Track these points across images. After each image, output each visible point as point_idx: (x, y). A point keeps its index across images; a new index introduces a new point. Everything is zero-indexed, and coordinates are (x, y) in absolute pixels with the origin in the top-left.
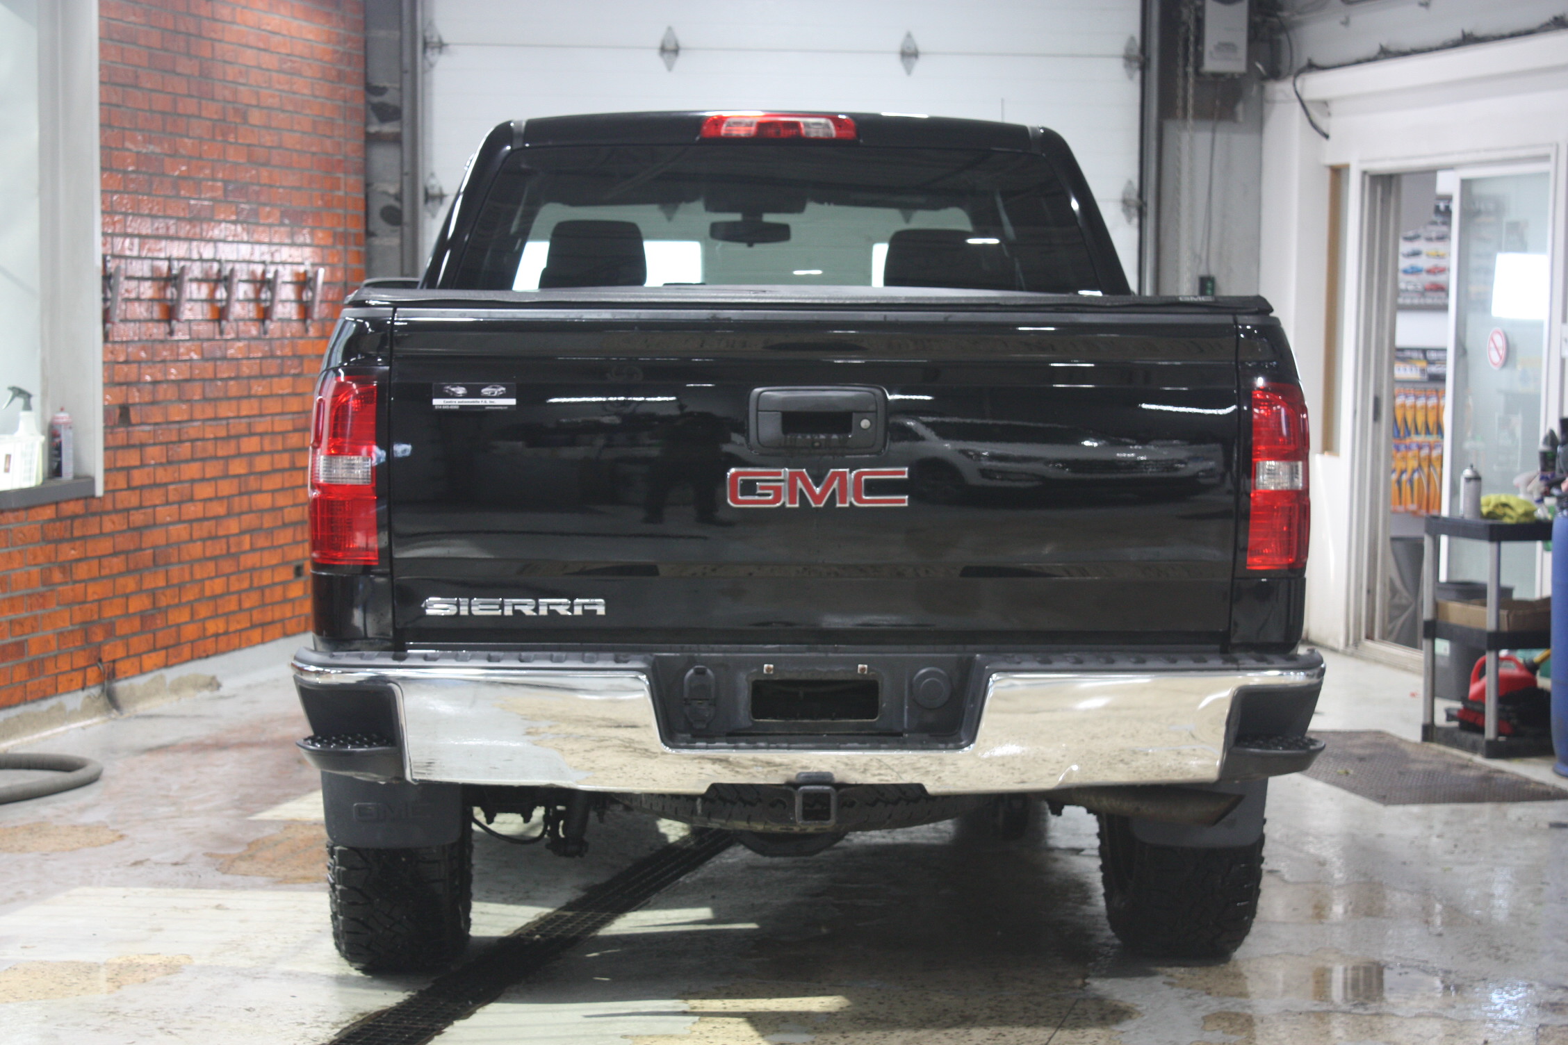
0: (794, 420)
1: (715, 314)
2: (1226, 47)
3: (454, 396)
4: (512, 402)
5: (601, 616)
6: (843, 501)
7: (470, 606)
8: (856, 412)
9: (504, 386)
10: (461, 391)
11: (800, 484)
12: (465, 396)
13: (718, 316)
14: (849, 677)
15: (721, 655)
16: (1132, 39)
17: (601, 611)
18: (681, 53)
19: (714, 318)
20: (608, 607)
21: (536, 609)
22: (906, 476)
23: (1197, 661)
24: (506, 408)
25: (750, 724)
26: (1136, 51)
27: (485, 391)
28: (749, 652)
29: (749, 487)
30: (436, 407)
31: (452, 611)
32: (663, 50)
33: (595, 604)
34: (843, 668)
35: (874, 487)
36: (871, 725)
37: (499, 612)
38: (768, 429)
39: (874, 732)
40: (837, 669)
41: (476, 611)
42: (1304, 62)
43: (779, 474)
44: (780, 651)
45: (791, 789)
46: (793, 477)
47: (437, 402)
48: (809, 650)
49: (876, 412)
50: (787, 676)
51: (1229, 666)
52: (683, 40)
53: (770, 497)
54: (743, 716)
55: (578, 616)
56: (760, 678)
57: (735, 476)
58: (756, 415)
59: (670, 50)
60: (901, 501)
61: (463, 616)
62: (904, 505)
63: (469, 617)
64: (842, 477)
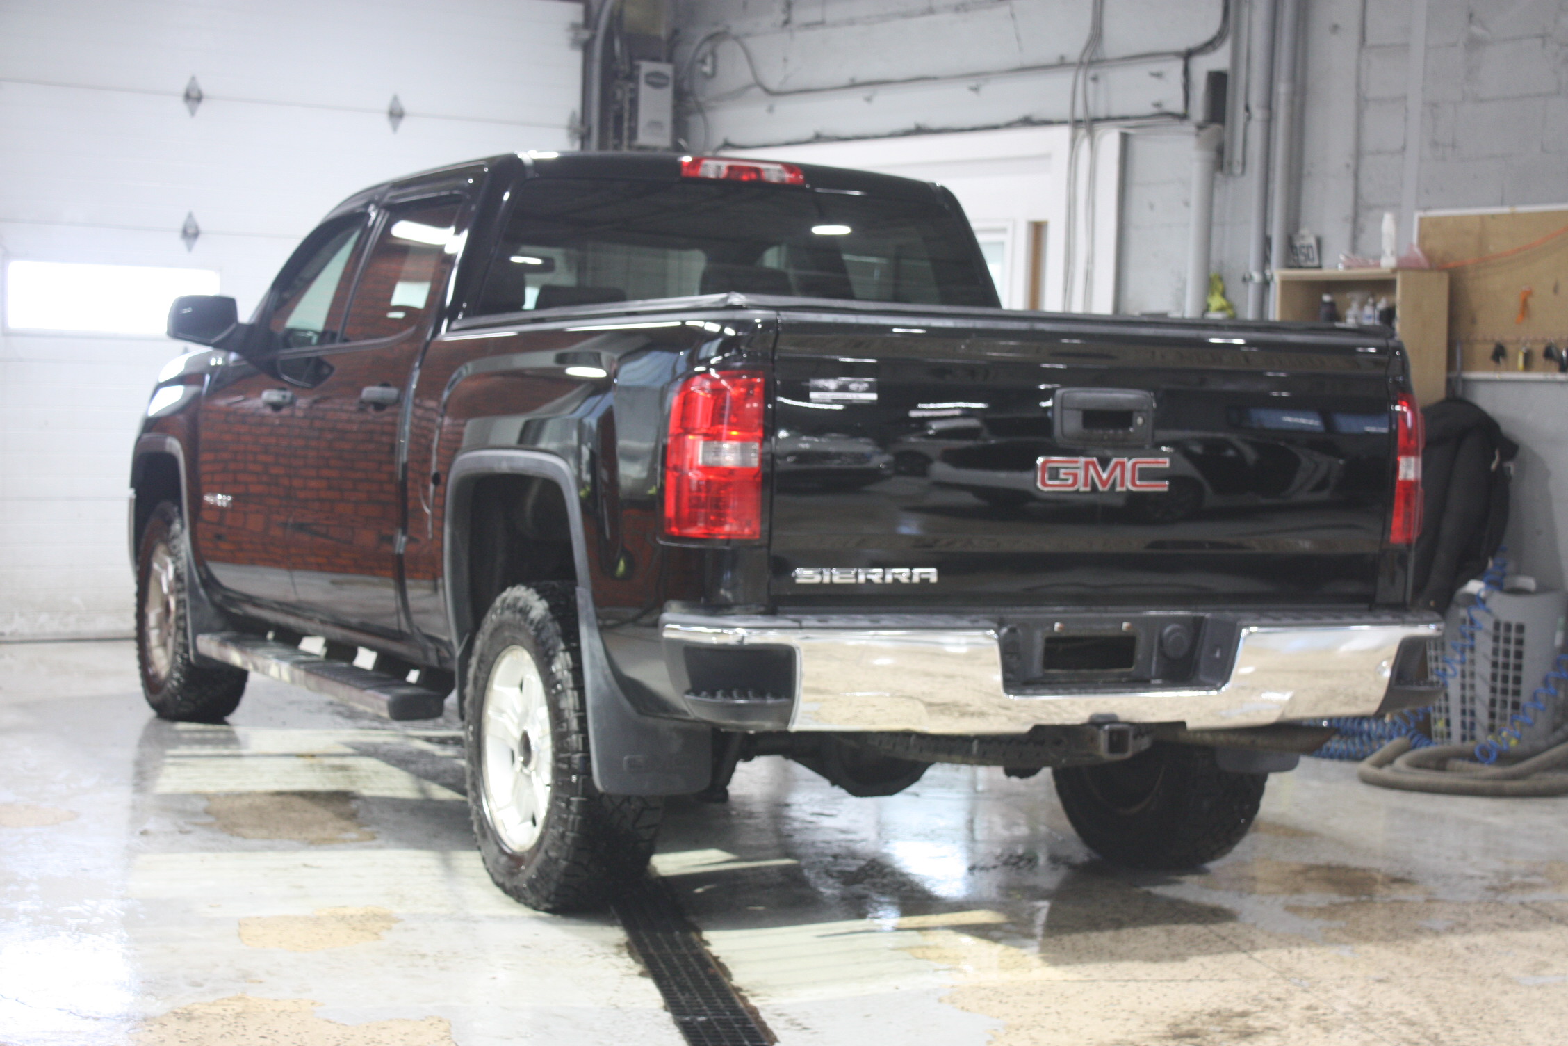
0: (1094, 417)
2: (655, 124)
3: (827, 390)
4: (873, 396)
5: (933, 583)
6: (1122, 486)
7: (831, 575)
8: (1135, 411)
9: (869, 382)
10: (833, 387)
11: (1092, 471)
12: (835, 391)
14: (1116, 633)
15: (1023, 616)
16: (574, 114)
17: (933, 579)
18: (204, 102)
20: (940, 574)
21: (883, 578)
22: (1167, 465)
23: (1337, 618)
24: (868, 402)
25: (1042, 674)
26: (577, 124)
27: (854, 386)
28: (1044, 613)
29: (1054, 473)
31: (817, 579)
32: (188, 97)
33: (928, 573)
34: (1112, 626)
35: (1146, 474)
36: (1130, 673)
37: (853, 581)
38: (1070, 424)
39: (1130, 679)
40: (1108, 627)
41: (836, 580)
42: (719, 141)
43: (1077, 462)
44: (1065, 612)
45: (1095, 729)
46: (1087, 464)
47: (814, 396)
48: (1086, 611)
49: (1147, 411)
50: (1072, 633)
51: (1397, 620)
52: (205, 86)
53: (1070, 482)
54: (1036, 668)
55: (915, 584)
56: (1052, 635)
57: (1044, 463)
58: (1062, 416)
59: (193, 97)
60: (1164, 486)
61: (826, 585)
62: (1166, 489)
63: (832, 584)
64: (1123, 465)
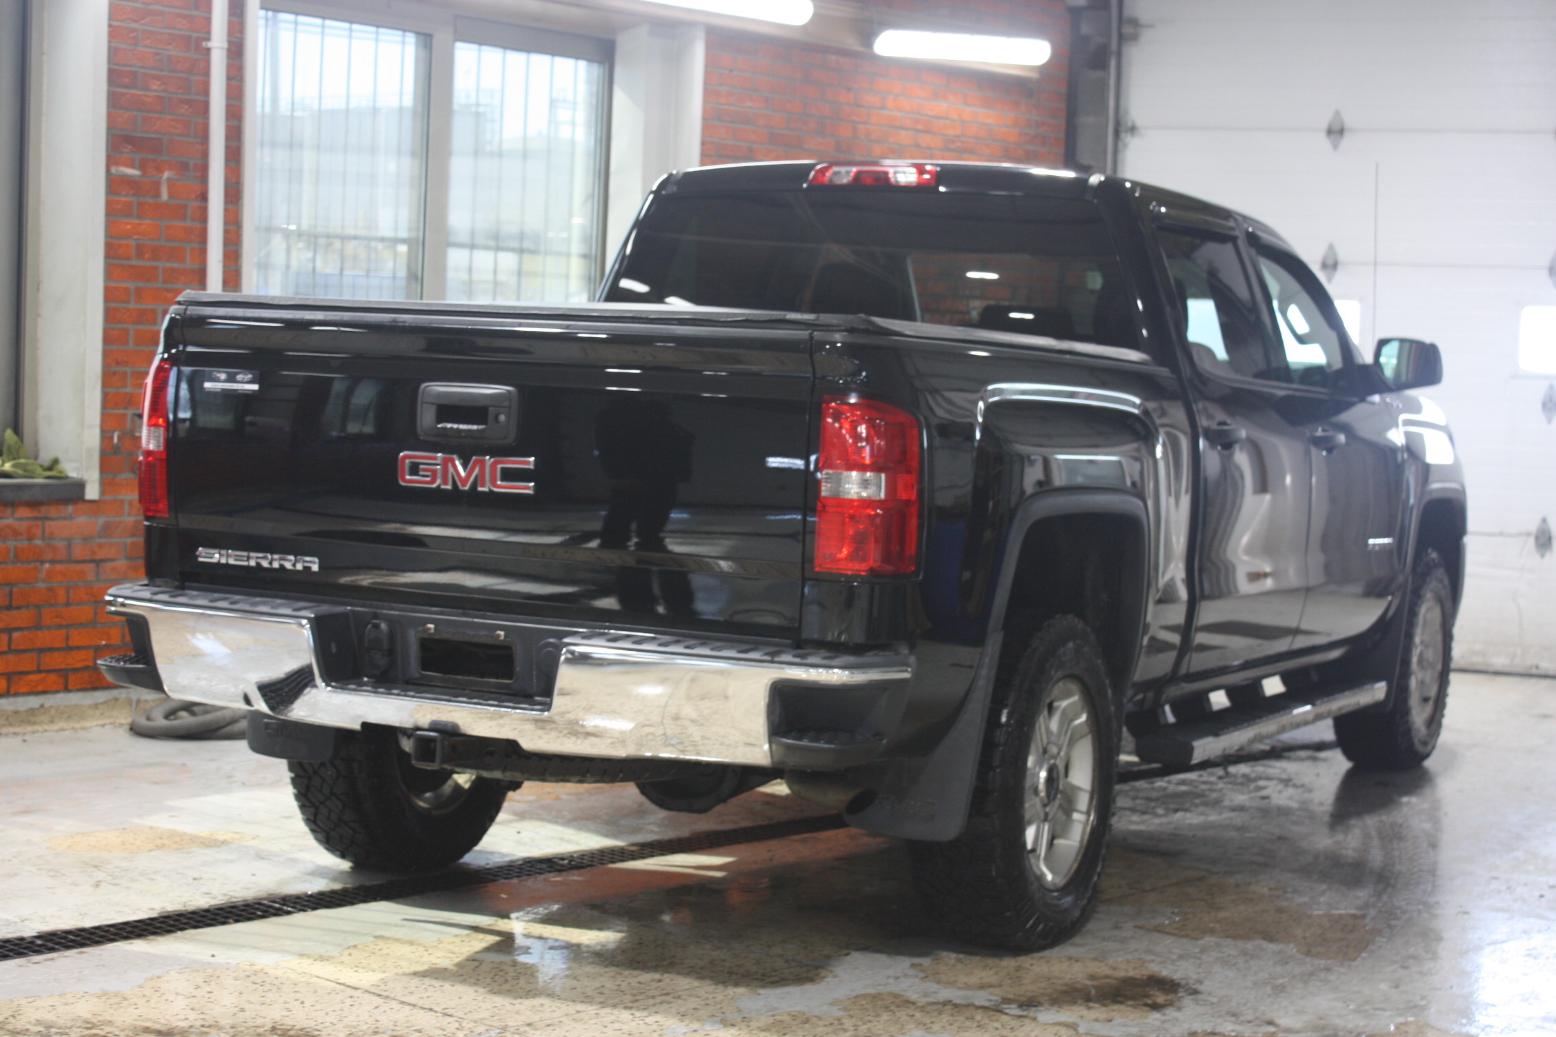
0: (446, 412)
1: (396, 318)
3: (218, 380)
4: (255, 387)
5: (315, 572)
6: (483, 486)
7: (227, 556)
8: (492, 406)
9: (251, 374)
10: (223, 376)
11: (452, 468)
12: (226, 381)
13: (398, 320)
14: (492, 642)
15: (397, 613)
17: (315, 568)
18: (1346, 134)
19: (394, 321)
20: (320, 565)
22: (533, 466)
24: (251, 392)
25: (418, 675)
27: (239, 377)
28: (417, 612)
29: (414, 469)
30: (207, 390)
31: (216, 559)
32: (1330, 131)
33: (310, 562)
34: (487, 633)
36: (507, 686)
37: (246, 563)
38: (427, 418)
39: (510, 692)
40: (482, 633)
41: (232, 561)
43: (435, 458)
44: (440, 613)
46: (446, 461)
47: (208, 385)
48: (462, 615)
49: (510, 407)
50: (445, 636)
52: (1348, 121)
53: (428, 479)
54: (414, 668)
55: (299, 571)
56: (426, 636)
57: (406, 457)
58: (421, 408)
59: (1336, 132)
60: (528, 488)
61: (223, 564)
62: (531, 492)
63: (227, 565)
64: (483, 463)
